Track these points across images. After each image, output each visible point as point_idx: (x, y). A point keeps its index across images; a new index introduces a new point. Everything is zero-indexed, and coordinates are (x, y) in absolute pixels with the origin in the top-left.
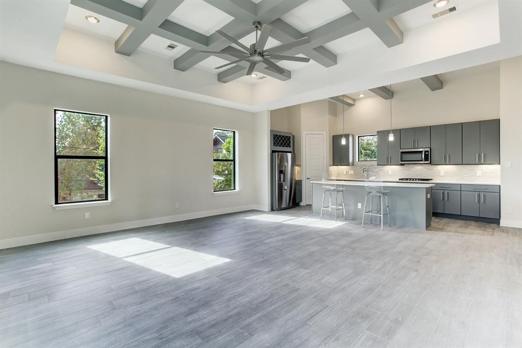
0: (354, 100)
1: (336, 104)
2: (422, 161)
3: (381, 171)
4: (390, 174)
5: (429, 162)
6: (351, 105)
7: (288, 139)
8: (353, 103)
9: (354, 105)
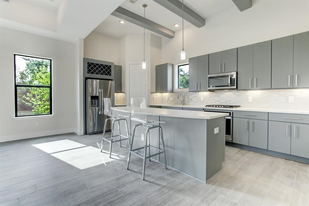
0: (174, 32)
1: (161, 38)
2: (228, 86)
3: (194, 97)
4: (202, 100)
5: (235, 87)
6: (171, 37)
7: (109, 68)
8: (173, 36)
9: (174, 37)
